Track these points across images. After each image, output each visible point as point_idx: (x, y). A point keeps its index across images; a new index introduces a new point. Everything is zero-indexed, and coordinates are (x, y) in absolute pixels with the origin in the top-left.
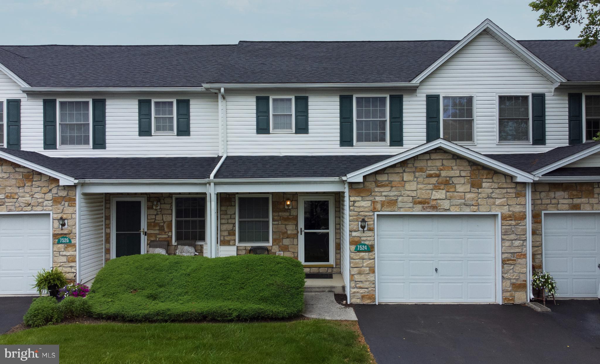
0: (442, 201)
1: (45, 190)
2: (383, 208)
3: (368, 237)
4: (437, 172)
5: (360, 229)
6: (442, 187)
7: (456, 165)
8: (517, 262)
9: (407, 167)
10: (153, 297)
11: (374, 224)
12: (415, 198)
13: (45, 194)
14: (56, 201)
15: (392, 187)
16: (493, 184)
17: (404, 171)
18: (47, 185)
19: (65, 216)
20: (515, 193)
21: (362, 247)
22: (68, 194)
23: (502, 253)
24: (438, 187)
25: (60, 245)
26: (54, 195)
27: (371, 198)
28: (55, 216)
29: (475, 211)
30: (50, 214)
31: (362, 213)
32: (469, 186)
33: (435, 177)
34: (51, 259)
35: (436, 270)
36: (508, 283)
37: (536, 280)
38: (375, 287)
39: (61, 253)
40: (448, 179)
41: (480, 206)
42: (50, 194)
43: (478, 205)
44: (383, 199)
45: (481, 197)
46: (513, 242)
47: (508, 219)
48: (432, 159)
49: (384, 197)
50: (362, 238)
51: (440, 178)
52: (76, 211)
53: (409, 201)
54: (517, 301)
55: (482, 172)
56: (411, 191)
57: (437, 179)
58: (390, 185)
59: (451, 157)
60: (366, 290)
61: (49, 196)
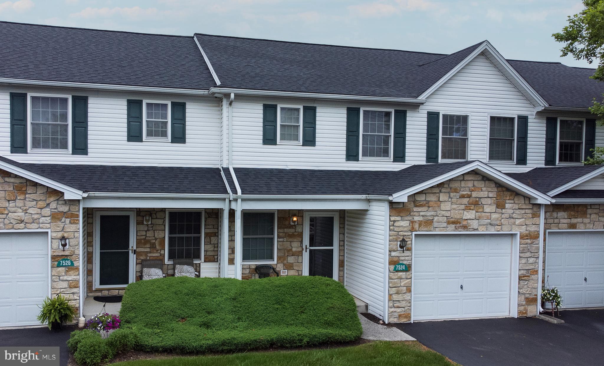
0: (472, 221)
1: (41, 204)
2: (420, 228)
3: (406, 256)
4: (469, 193)
5: (399, 249)
6: (472, 208)
7: (485, 187)
8: (531, 278)
9: (443, 187)
10: (205, 325)
11: (412, 243)
12: (449, 218)
13: (41, 209)
14: (56, 217)
15: (429, 207)
16: (515, 205)
17: (441, 191)
18: (44, 199)
19: (66, 235)
20: (531, 213)
21: (401, 267)
22: (69, 209)
23: (520, 270)
24: (468, 208)
25: (60, 269)
26: (52, 210)
27: (410, 218)
28: (54, 235)
29: (499, 231)
30: (47, 232)
31: (401, 233)
32: (495, 207)
33: (467, 198)
34: (50, 285)
35: (462, 287)
36: (523, 297)
37: (547, 294)
38: (410, 306)
39: (61, 278)
40: (477, 199)
41: (503, 226)
42: (48, 209)
43: (501, 225)
44: (421, 218)
45: (504, 217)
46: (529, 259)
47: (525, 238)
48: (465, 180)
49: (422, 217)
50: (401, 258)
51: (471, 198)
52: (79, 229)
53: (444, 221)
54: (530, 315)
55: (506, 193)
56: (446, 212)
57: (468, 199)
58: (427, 205)
59: (480, 178)
60: (402, 309)
61: (47, 211)
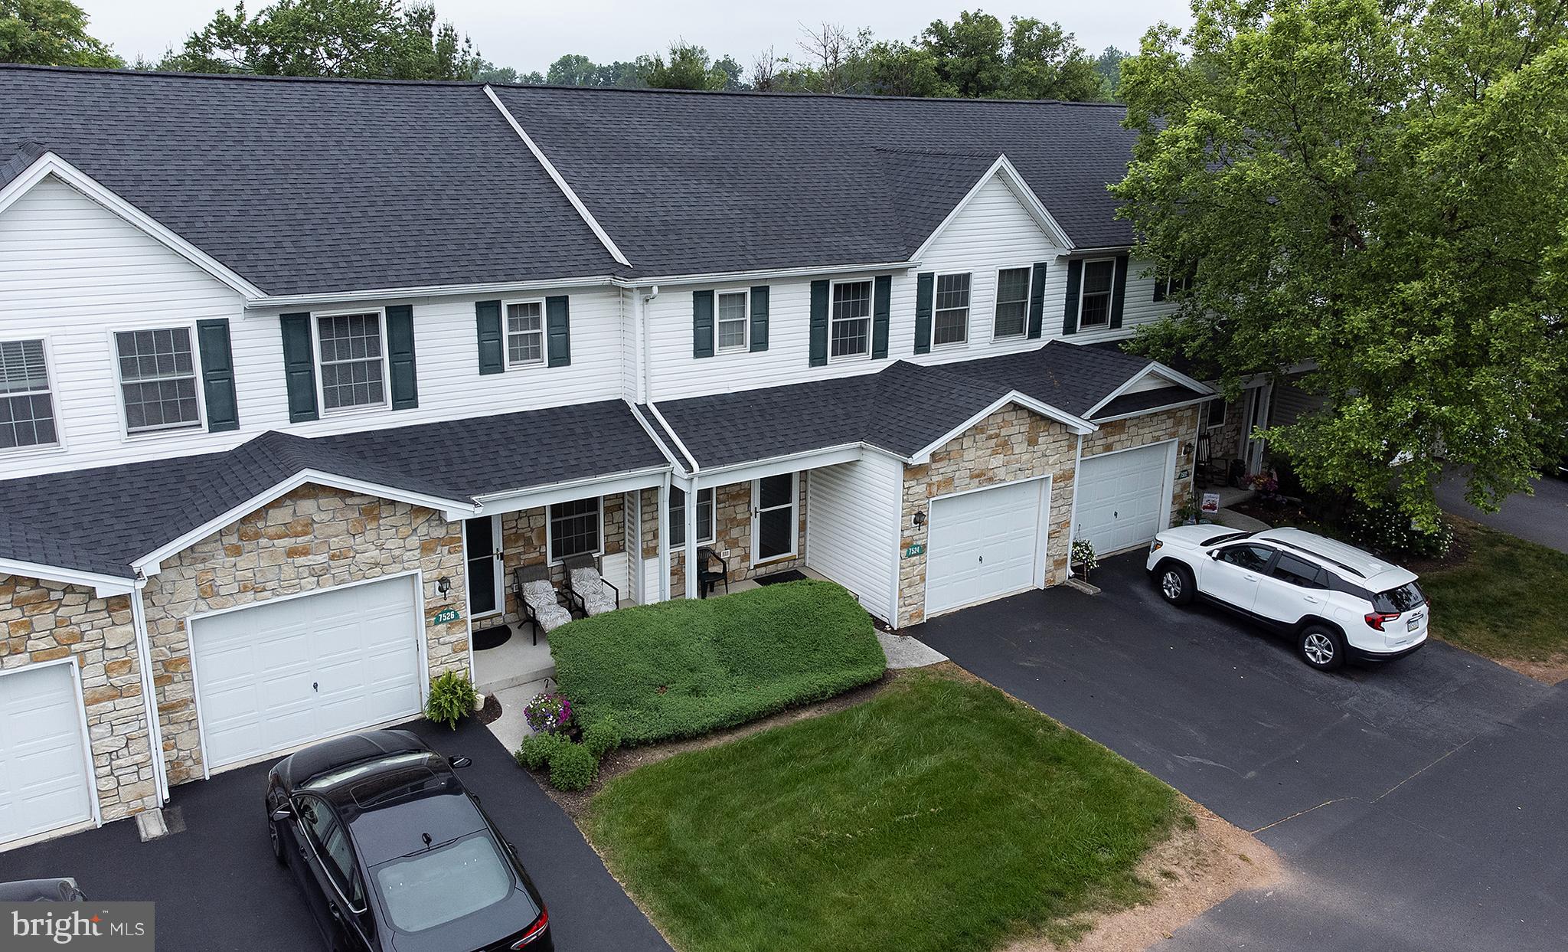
0: (998, 469)
1: (404, 531)
2: (939, 491)
3: (921, 534)
5: (914, 525)
7: (1016, 419)
8: (1062, 533)
11: (928, 515)
12: (972, 470)
13: (404, 539)
14: (427, 548)
15: (950, 460)
16: (1048, 438)
18: (408, 522)
19: (444, 574)
20: (1067, 447)
21: (914, 550)
22: (447, 531)
23: (1050, 525)
24: (996, 452)
25: (439, 627)
26: (421, 538)
27: (927, 480)
28: (427, 576)
29: (1028, 477)
30: (416, 574)
31: (917, 502)
32: (1026, 444)
33: (995, 438)
34: (425, 655)
35: (981, 559)
36: (1051, 561)
38: (924, 600)
39: (441, 640)
40: (1007, 438)
41: (1034, 469)
42: (415, 538)
44: (940, 478)
45: (1036, 456)
46: (1061, 508)
47: (1058, 481)
49: (942, 475)
50: (915, 538)
51: (999, 438)
53: (967, 476)
54: (1057, 582)
55: (1040, 424)
56: (969, 462)
58: (948, 457)
59: (1012, 408)
60: (915, 606)
61: (414, 541)
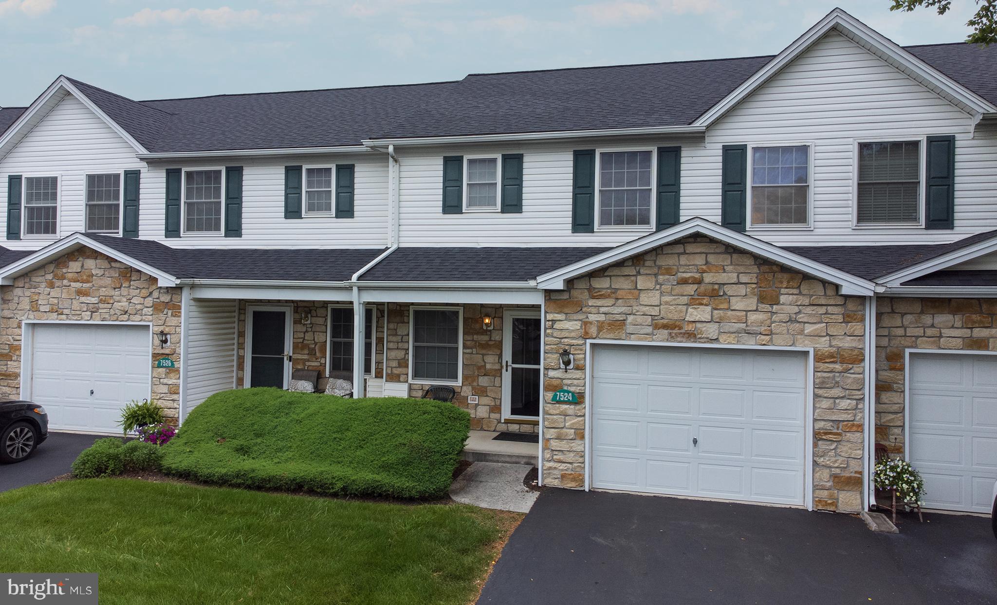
0: (705, 324)
1: (145, 292)
2: (601, 333)
3: (574, 379)
4: (697, 276)
5: (562, 366)
6: (704, 302)
7: (731, 264)
8: (844, 438)
9: (644, 265)
10: (243, 450)
11: (585, 358)
12: (656, 318)
13: (145, 298)
14: (158, 308)
15: (617, 299)
16: (801, 297)
17: (639, 273)
18: (147, 287)
19: (167, 330)
20: (843, 314)
21: (564, 396)
22: (171, 298)
23: (815, 420)
24: (697, 302)
25: (160, 370)
26: (155, 300)
27: (581, 316)
28: (156, 329)
29: (764, 345)
30: (149, 326)
31: (566, 340)
32: (755, 300)
33: (693, 284)
34: (150, 388)
35: (695, 441)
36: (825, 474)
37: (880, 473)
38: (583, 463)
39: (161, 380)
40: (716, 287)
41: (774, 336)
42: (151, 299)
43: (771, 333)
44: (602, 318)
45: (777, 319)
46: (837, 401)
47: (827, 361)
48: (688, 254)
49: (603, 315)
50: (565, 382)
51: (703, 285)
52: (181, 323)
53: (647, 323)
54: (843, 508)
55: (779, 275)
56: (650, 307)
57: (695, 286)
58: (613, 295)
59: (722, 249)
60: (569, 465)
61: (149, 301)
